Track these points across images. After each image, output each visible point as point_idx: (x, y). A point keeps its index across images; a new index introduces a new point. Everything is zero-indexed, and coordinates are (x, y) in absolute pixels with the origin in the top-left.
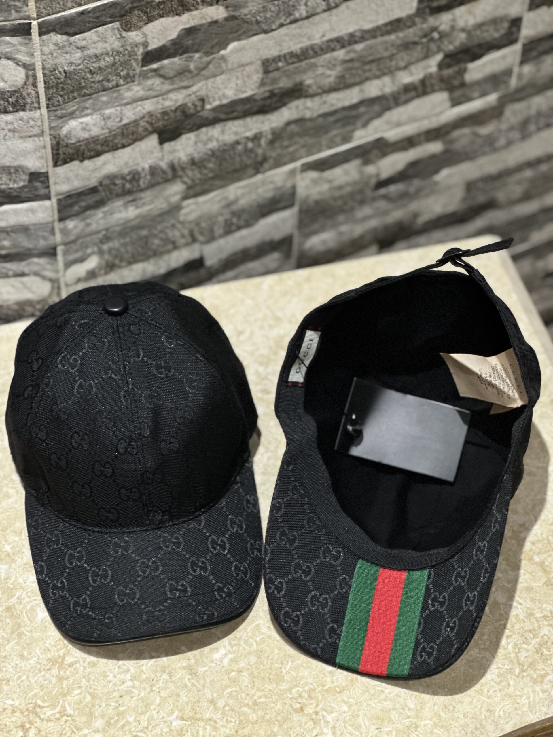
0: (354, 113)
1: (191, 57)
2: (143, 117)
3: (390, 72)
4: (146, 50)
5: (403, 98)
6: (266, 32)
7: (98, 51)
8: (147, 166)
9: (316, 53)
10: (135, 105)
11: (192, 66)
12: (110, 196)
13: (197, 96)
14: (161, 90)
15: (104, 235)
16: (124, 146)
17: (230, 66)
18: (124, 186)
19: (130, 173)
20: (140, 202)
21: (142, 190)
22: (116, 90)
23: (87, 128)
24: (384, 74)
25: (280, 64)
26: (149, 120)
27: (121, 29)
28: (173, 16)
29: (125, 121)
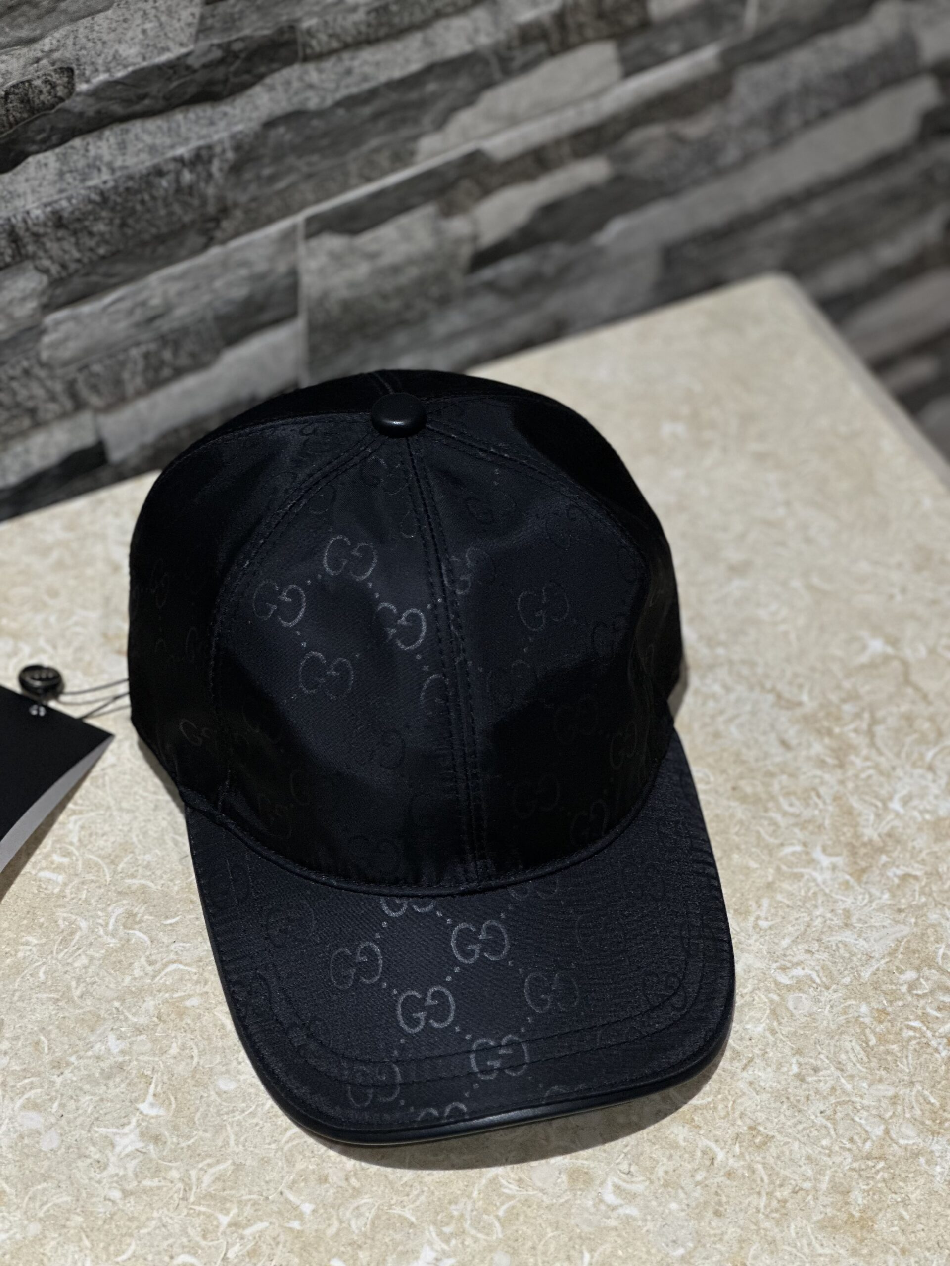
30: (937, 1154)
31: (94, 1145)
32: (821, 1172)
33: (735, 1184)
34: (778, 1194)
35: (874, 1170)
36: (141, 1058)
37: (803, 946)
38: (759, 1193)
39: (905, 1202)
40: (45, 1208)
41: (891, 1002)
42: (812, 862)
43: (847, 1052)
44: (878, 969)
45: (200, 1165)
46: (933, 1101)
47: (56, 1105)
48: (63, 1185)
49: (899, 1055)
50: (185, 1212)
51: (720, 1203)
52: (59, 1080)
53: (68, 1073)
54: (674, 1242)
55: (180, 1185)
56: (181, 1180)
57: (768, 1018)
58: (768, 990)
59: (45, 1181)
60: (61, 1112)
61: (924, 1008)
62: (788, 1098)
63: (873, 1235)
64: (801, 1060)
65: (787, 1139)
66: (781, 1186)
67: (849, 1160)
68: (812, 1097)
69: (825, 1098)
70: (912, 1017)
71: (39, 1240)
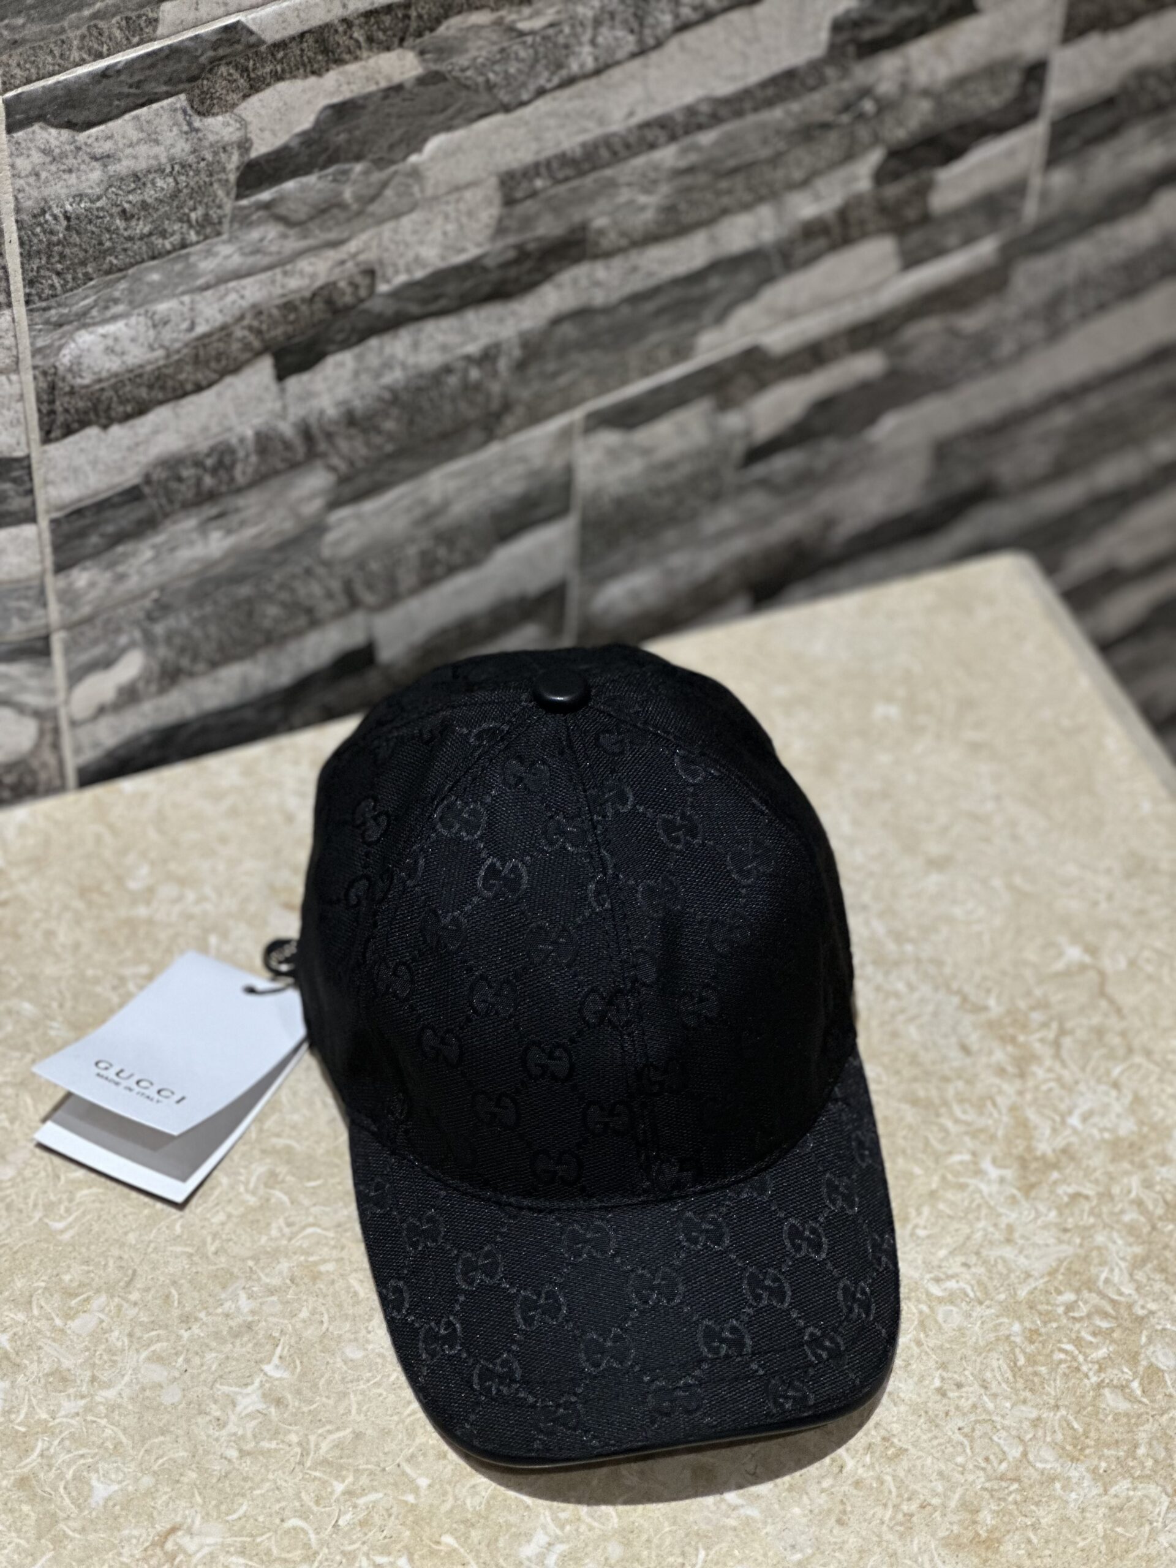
0: (696, 291)
1: (345, 173)
2: (242, 317)
3: (771, 194)
4: (246, 159)
5: (801, 252)
6: (507, 109)
7: (142, 165)
8: (249, 433)
9: (615, 153)
10: (222, 288)
11: (348, 194)
12: (168, 508)
13: (358, 265)
14: (279, 253)
15: (156, 601)
16: (199, 388)
17: (430, 192)
18: (199, 481)
19: (212, 450)
20: (234, 519)
21: (239, 491)
22: (180, 257)
23: (118, 348)
24: (761, 199)
25: (539, 183)
26: (256, 323)
27: (189, 111)
28: (306, 77)
29: (201, 329)
30: (1074, 1481)
31: (216, 1402)
32: (952, 1488)
33: (861, 1494)
34: (905, 1507)
35: (1006, 1491)
36: (271, 1319)
37: (960, 1259)
38: (885, 1505)
39: (1035, 1527)
40: (160, 1461)
41: (1045, 1323)
42: (979, 1173)
43: (993, 1370)
44: (1035, 1289)
45: (320, 1431)
46: (1076, 1426)
47: (181, 1360)
48: (181, 1440)
49: (1047, 1377)
50: (300, 1476)
51: (844, 1512)
52: (186, 1335)
53: (195, 1329)
54: (793, 1547)
55: (298, 1450)
56: (300, 1444)
57: (915, 1329)
58: (919, 1301)
59: (162, 1434)
60: (185, 1367)
61: (1078, 1332)
62: (926, 1412)
63: (998, 1557)
64: (945, 1375)
65: (920, 1453)
66: (909, 1499)
67: (983, 1479)
68: (951, 1414)
69: (964, 1414)
70: (1065, 1340)
71: (150, 1493)
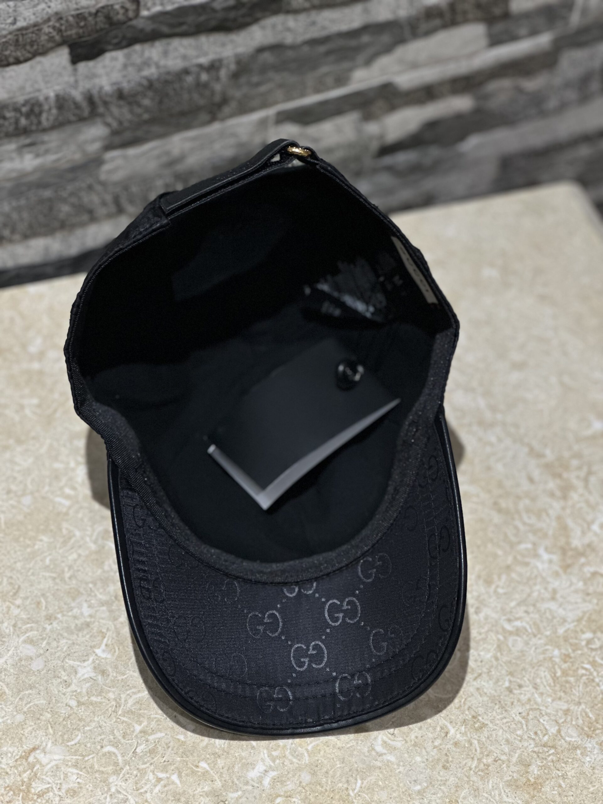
0: (353, 43)
30: (589, 749)
31: (65, 670)
32: (514, 750)
33: (458, 750)
34: (485, 761)
35: (547, 754)
36: (101, 621)
37: (523, 608)
38: (473, 758)
39: (564, 777)
40: (28, 706)
41: (574, 651)
42: (536, 556)
43: (541, 678)
44: (568, 629)
45: (128, 692)
46: (591, 715)
47: (45, 642)
48: (42, 694)
49: (574, 684)
50: (114, 720)
51: (447, 761)
52: (49, 627)
53: (55, 624)
54: (415, 781)
55: (114, 703)
56: (115, 700)
57: (495, 650)
58: (497, 633)
59: (31, 689)
60: (47, 647)
61: (594, 657)
62: (500, 702)
63: (540, 794)
64: (512, 679)
65: (495, 727)
66: (488, 755)
67: (533, 746)
68: (515, 703)
69: (523, 705)
70: (586, 662)
71: (22, 725)
